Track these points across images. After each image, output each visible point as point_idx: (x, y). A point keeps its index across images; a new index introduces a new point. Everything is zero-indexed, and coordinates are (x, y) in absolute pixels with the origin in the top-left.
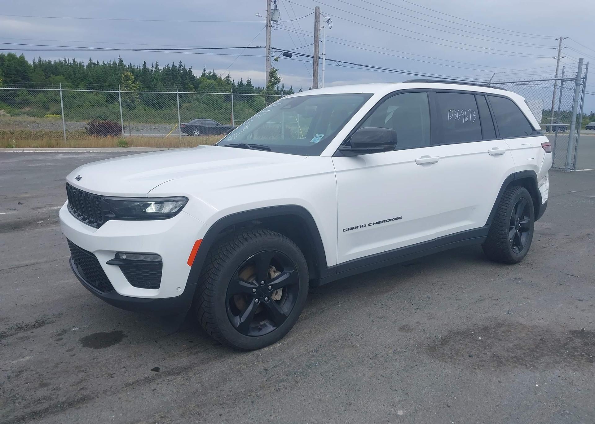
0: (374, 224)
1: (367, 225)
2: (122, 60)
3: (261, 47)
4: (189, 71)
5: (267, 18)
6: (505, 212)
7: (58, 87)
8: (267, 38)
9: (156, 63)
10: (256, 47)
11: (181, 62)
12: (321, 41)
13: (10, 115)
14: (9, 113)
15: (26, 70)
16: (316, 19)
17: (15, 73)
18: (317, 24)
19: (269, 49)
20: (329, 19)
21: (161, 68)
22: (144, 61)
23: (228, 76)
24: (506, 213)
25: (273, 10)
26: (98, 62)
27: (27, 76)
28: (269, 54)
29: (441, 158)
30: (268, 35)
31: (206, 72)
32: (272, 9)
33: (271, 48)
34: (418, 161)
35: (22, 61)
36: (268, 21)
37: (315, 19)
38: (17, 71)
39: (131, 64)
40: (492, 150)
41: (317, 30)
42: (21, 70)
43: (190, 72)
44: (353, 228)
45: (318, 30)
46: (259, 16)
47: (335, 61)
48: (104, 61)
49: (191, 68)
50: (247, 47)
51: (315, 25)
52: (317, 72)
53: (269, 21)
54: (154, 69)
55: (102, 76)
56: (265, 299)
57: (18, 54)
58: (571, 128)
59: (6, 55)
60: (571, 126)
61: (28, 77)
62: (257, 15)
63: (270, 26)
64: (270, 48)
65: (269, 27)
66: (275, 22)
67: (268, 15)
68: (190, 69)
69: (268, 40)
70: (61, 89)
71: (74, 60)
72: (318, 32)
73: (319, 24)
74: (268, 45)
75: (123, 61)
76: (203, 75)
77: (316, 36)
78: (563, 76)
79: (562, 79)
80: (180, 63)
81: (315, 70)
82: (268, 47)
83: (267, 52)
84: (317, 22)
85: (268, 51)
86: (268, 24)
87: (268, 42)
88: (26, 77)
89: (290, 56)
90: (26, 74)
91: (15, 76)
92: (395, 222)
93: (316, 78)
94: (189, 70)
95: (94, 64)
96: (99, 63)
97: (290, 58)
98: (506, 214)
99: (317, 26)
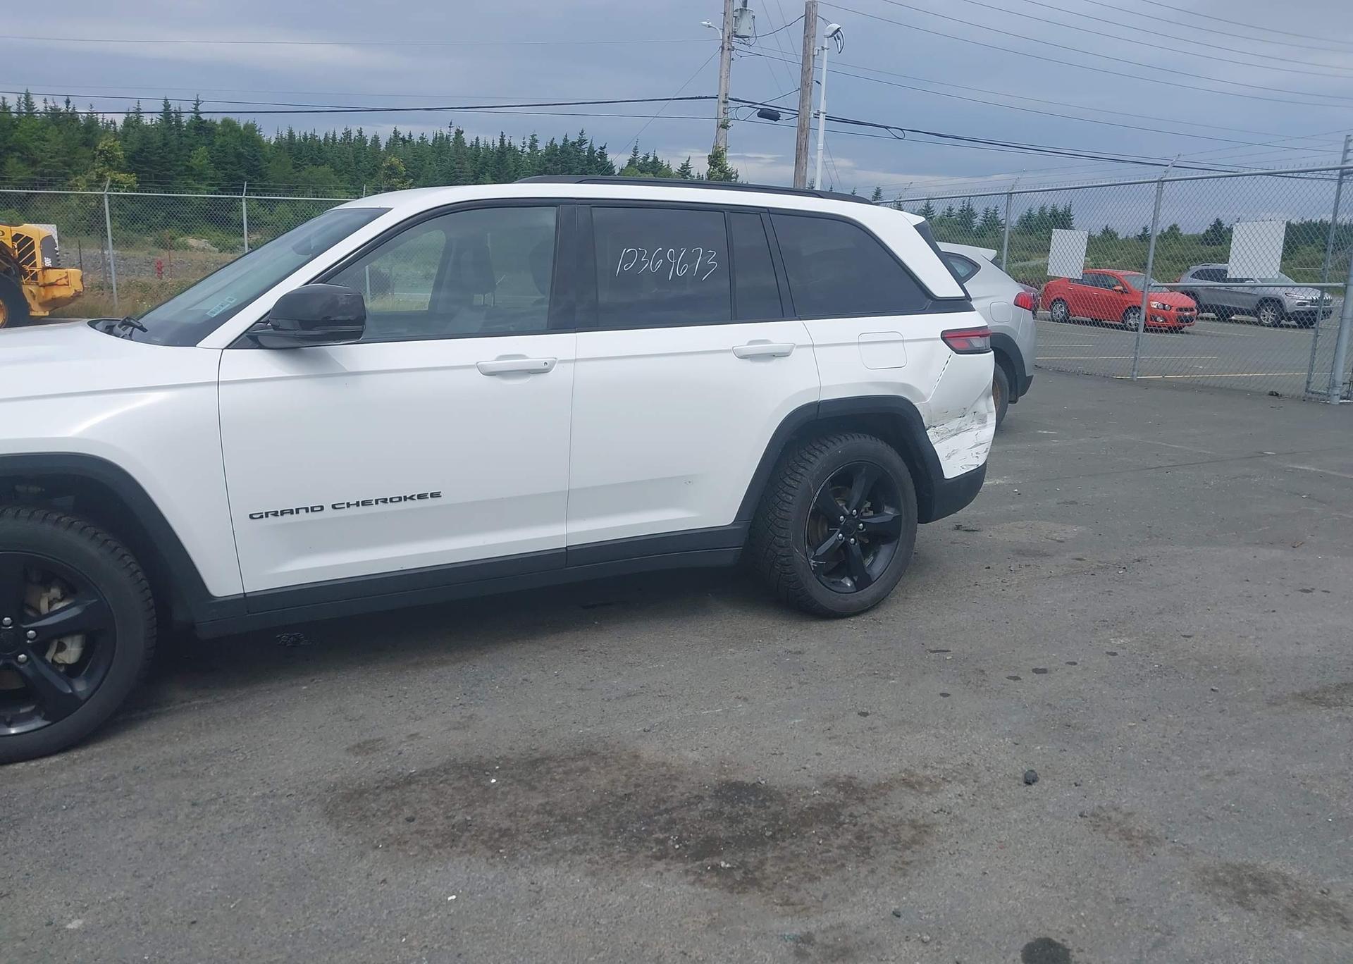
0: (349, 505)
1: (328, 508)
2: (461, 130)
3: (706, 98)
4: (600, 152)
5: (723, 29)
6: (790, 495)
7: (240, 191)
8: (721, 77)
9: (533, 136)
10: (696, 98)
11: (582, 133)
12: (817, 82)
13: (217, 249)
14: (216, 245)
15: (256, 154)
16: (807, 31)
17: (234, 160)
18: (809, 42)
19: (725, 102)
20: (838, 30)
21: (541, 147)
22: (502, 133)
23: (687, 165)
24: (792, 496)
25: (739, 11)
26: (410, 136)
27: (257, 166)
28: (725, 113)
29: (562, 362)
30: (724, 70)
31: (639, 155)
32: (736, 11)
33: (730, 99)
34: (482, 365)
35: (249, 136)
36: (726, 36)
37: (805, 29)
38: (239, 155)
39: (477, 138)
40: (748, 345)
41: (807, 56)
42: (246, 153)
43: (603, 155)
44: (282, 513)
45: (811, 57)
46: (709, 27)
47: (887, 128)
48: (423, 134)
49: (605, 147)
50: (672, 97)
51: (805, 45)
52: (803, 153)
53: (729, 37)
54: (527, 150)
55: (413, 165)
56: (16, 658)
57: (242, 121)
58: (1345, 293)
59: (219, 122)
60: (1346, 287)
61: (260, 169)
62: (705, 25)
63: (729, 49)
64: (727, 100)
65: (726, 52)
66: (740, 39)
67: (726, 23)
68: (601, 148)
69: (723, 81)
70: (246, 195)
71: (360, 133)
72: (811, 62)
73: (814, 41)
74: (723, 93)
75: (462, 132)
76: (632, 162)
77: (806, 71)
78: (1345, 161)
79: (1342, 169)
80: (580, 134)
81: (801, 149)
82: (722, 98)
83: (719, 110)
84: (809, 35)
85: (722, 106)
86: (726, 46)
87: (723, 87)
88: (255, 168)
89: (775, 117)
90: (255, 163)
91: (234, 168)
92: (418, 503)
93: (802, 168)
94: (599, 150)
95: (403, 139)
96: (412, 138)
97: (775, 123)
98: (791, 498)
99: (809, 47)
